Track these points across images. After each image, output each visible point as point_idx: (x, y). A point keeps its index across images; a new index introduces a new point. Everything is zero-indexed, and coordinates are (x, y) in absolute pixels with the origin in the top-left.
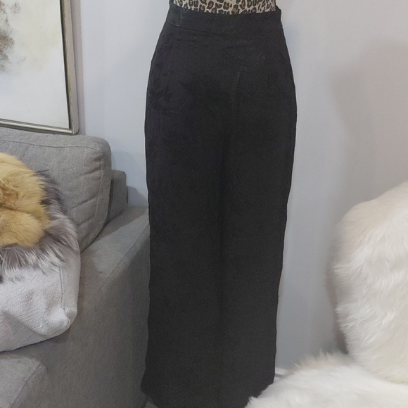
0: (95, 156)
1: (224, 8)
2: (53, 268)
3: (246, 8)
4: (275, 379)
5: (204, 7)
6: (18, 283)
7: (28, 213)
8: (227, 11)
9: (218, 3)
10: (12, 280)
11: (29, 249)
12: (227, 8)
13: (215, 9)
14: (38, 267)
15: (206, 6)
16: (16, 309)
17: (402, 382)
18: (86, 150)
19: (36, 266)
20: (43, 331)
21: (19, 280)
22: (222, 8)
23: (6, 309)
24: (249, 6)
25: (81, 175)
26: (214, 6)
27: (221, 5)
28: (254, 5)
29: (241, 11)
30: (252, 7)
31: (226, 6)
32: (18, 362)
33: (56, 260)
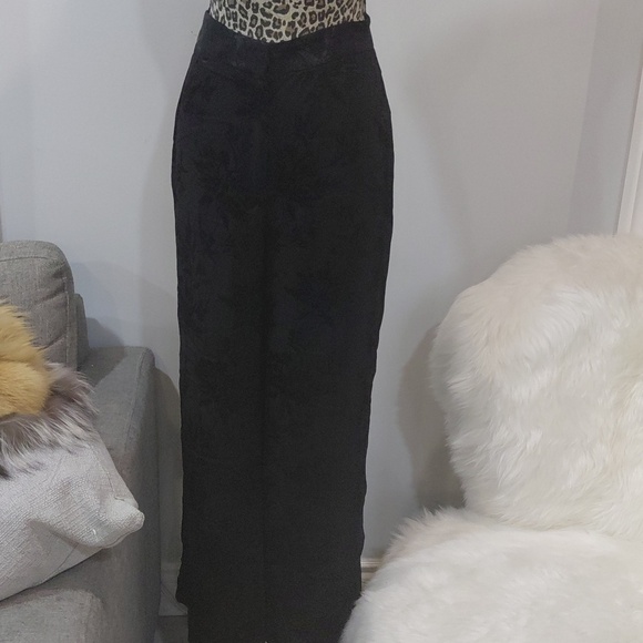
0: (54, 270)
1: (274, 26)
2: (79, 442)
3: (308, 24)
4: (363, 575)
5: (245, 23)
6: (38, 473)
7: (22, 361)
8: (278, 31)
9: (264, 18)
10: (25, 471)
11: (36, 419)
12: (279, 27)
13: (260, 27)
14: (57, 444)
15: (248, 22)
16: (50, 515)
17: (552, 528)
18: (36, 261)
19: (54, 445)
20: (97, 540)
21: (37, 469)
22: (271, 27)
23: (33, 517)
24: (312, 22)
25: (36, 302)
26: (259, 23)
27: (269, 23)
28: (321, 19)
29: (300, 30)
30: (318, 22)
31: (277, 24)
32: (58, 600)
33: (79, 431)
